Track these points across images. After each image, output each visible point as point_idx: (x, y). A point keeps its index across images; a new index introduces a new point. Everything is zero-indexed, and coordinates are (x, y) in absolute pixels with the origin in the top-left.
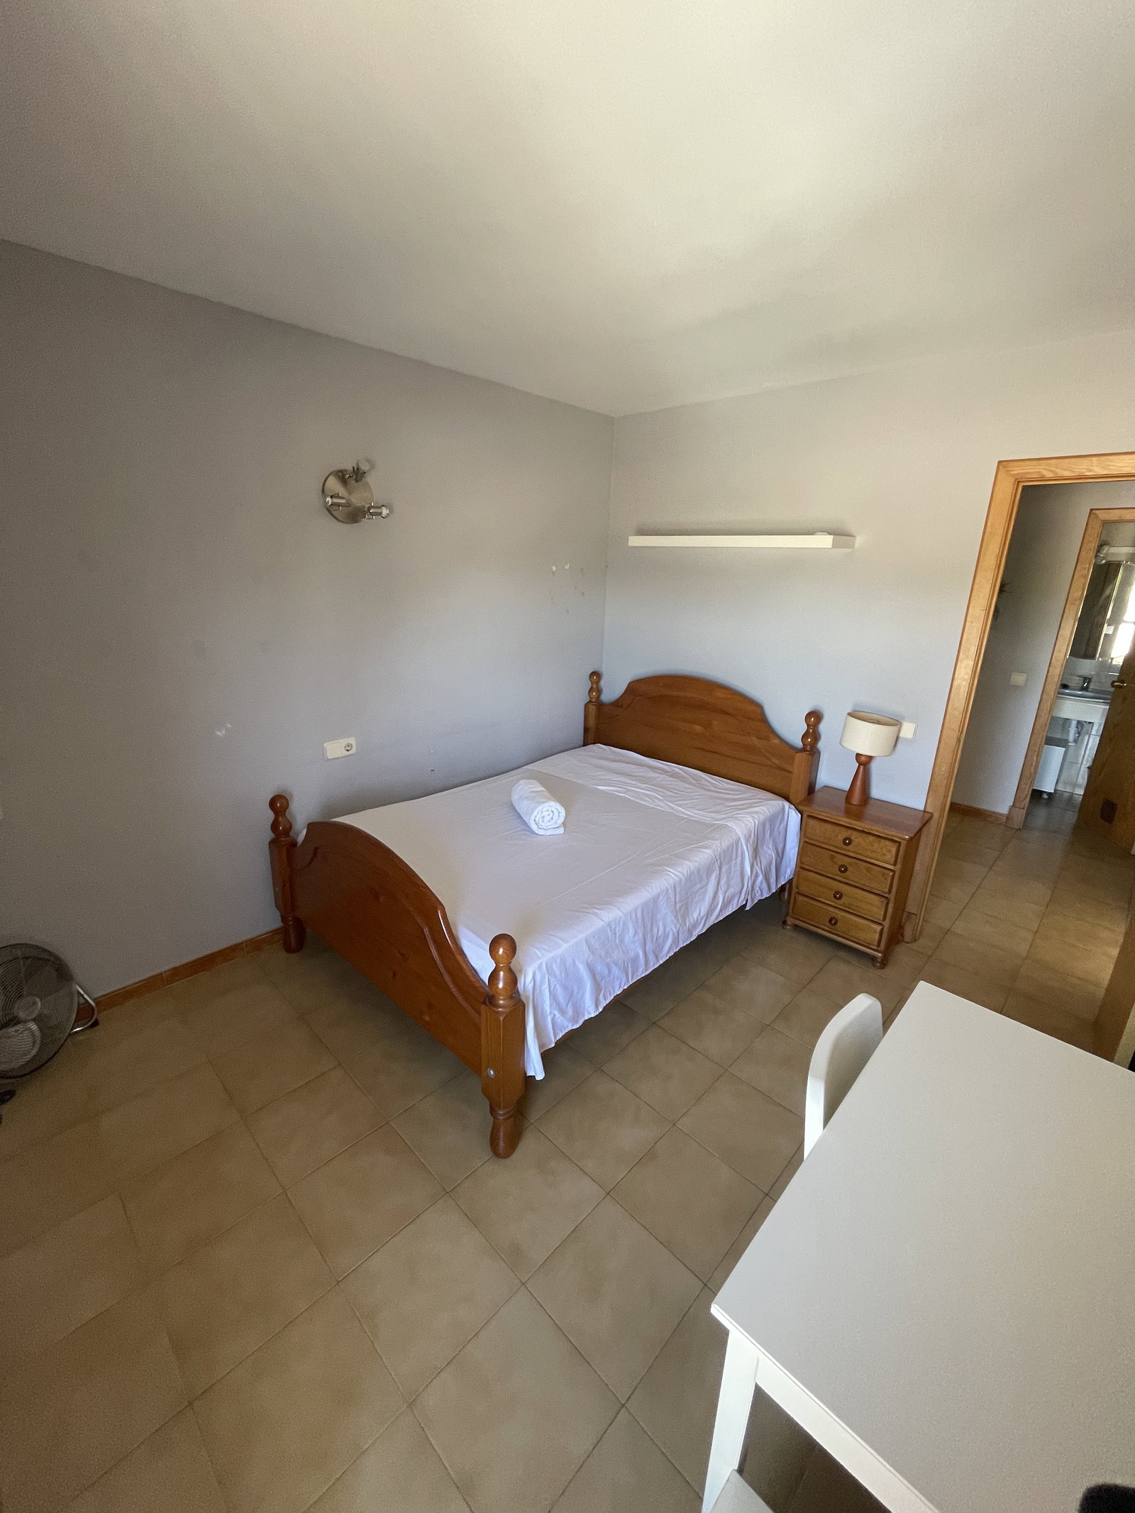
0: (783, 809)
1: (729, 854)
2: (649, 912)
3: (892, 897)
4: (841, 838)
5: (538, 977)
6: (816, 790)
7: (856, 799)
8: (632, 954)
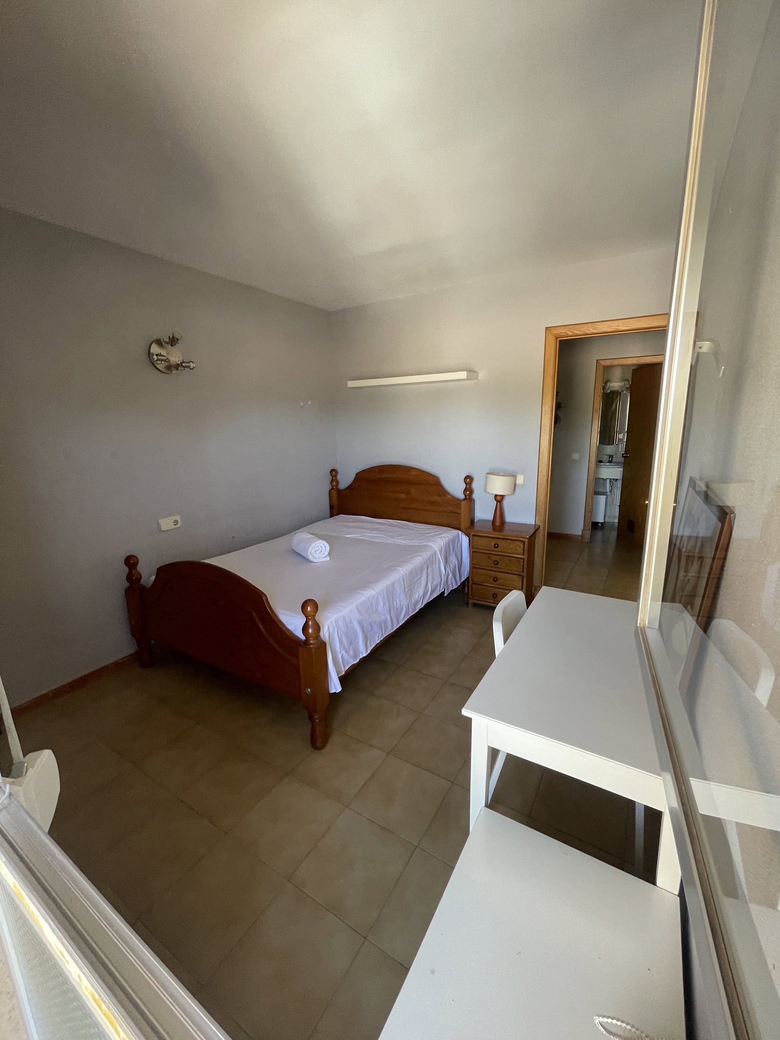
0: (458, 535)
1: (431, 560)
2: (390, 592)
3: (525, 574)
4: (493, 544)
5: (331, 629)
6: (475, 521)
7: (498, 523)
8: (383, 617)
